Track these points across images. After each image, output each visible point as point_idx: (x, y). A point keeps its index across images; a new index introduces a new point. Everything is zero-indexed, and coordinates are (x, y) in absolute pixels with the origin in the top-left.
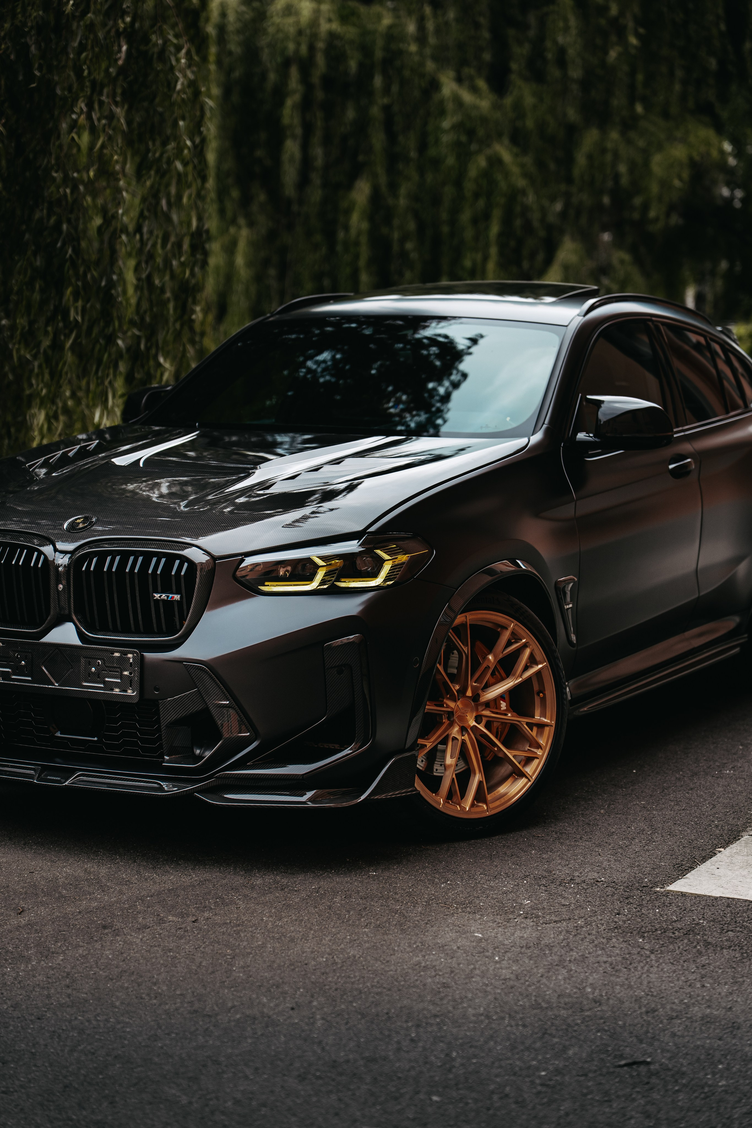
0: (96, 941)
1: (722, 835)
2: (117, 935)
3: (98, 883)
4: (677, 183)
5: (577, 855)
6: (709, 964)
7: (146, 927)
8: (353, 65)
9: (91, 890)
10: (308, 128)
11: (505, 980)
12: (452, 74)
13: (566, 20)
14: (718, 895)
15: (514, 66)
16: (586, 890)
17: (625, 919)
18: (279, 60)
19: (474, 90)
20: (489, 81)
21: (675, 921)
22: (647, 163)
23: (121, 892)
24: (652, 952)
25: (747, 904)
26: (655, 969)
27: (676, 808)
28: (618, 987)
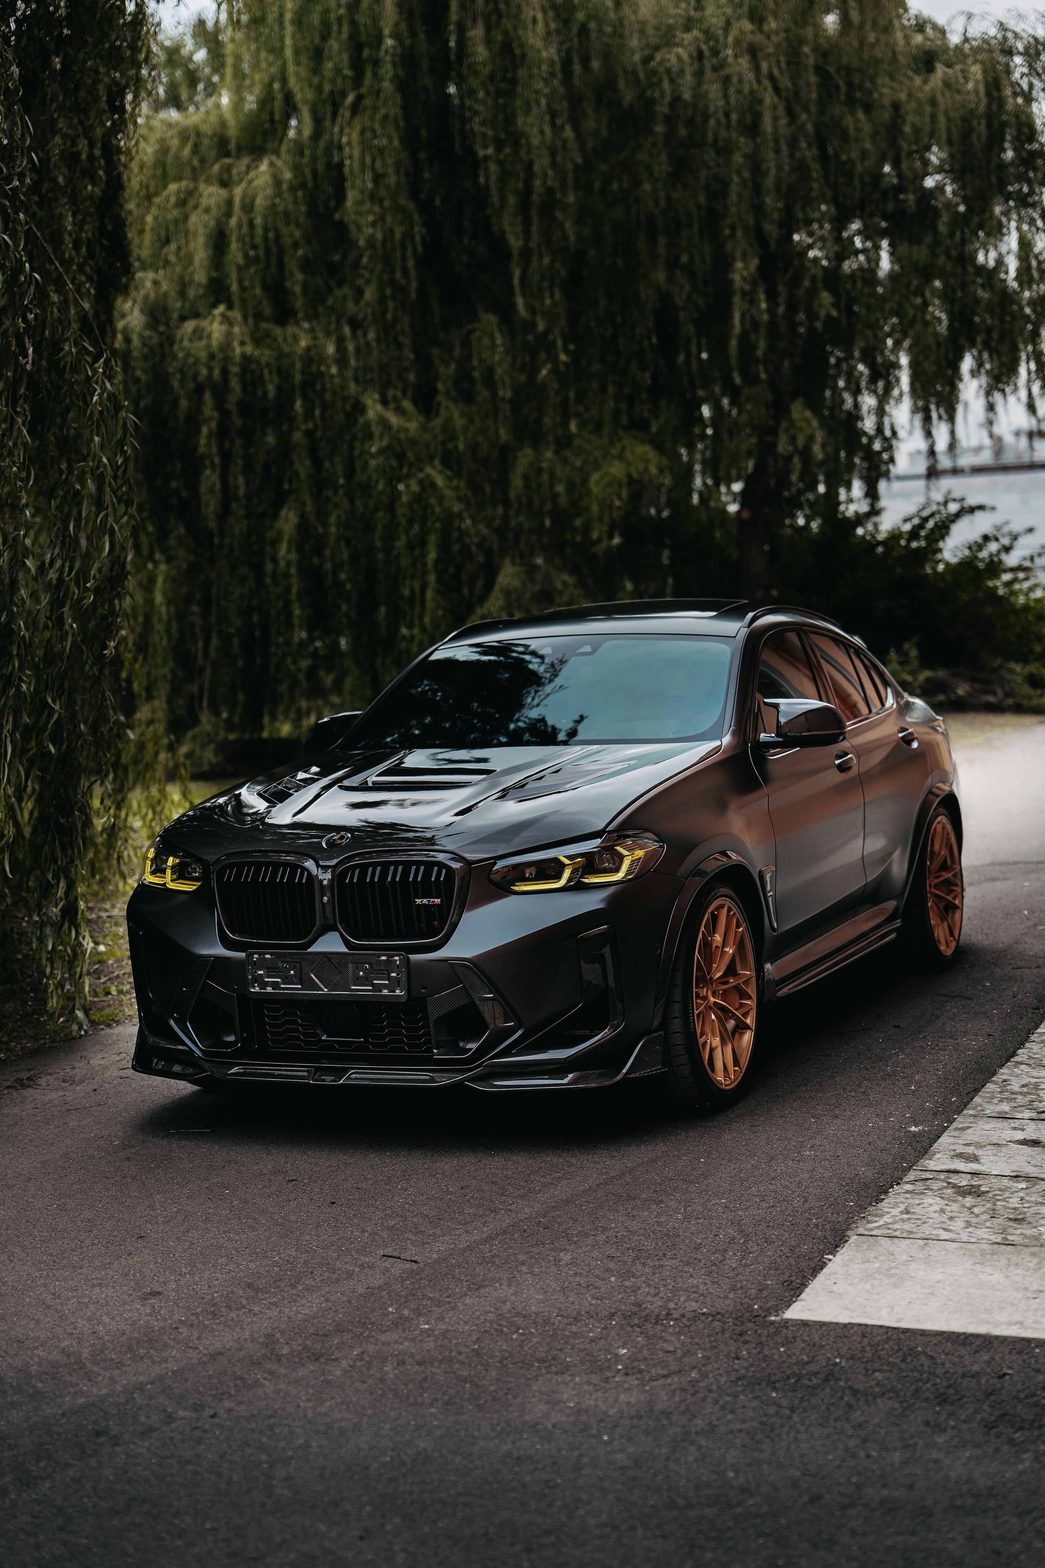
0: (90, 1456)
1: (825, 1238)
2: (116, 1444)
3: (81, 1368)
4: (617, 503)
5: (665, 1280)
6: (866, 1421)
7: (152, 1429)
8: (271, 389)
9: (74, 1379)
10: (226, 457)
11: (622, 1468)
12: (376, 396)
13: (492, 338)
14: (846, 1320)
15: (440, 386)
16: (689, 1327)
17: (746, 1364)
18: (192, 385)
19: (400, 411)
20: (415, 402)
21: (808, 1363)
22: (585, 482)
23: (113, 1381)
24: (792, 1409)
25: (884, 1330)
26: (802, 1436)
27: (764, 1205)
28: (765, 1467)
